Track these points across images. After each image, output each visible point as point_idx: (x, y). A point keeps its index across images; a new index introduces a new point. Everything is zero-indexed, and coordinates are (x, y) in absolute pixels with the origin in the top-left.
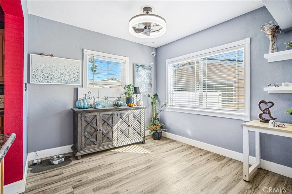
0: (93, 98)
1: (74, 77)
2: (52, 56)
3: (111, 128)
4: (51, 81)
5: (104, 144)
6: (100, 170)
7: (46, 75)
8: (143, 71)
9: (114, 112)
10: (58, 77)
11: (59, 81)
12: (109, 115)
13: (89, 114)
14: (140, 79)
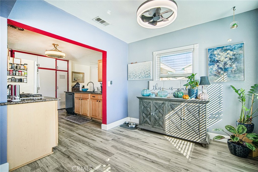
0: (159, 89)
1: (147, 74)
2: (136, 63)
3: (162, 116)
4: (136, 78)
5: (156, 127)
6: (132, 140)
7: (133, 75)
8: (221, 54)
9: (165, 102)
10: (139, 75)
11: (139, 78)
12: (161, 104)
13: (146, 101)
14: (216, 66)
